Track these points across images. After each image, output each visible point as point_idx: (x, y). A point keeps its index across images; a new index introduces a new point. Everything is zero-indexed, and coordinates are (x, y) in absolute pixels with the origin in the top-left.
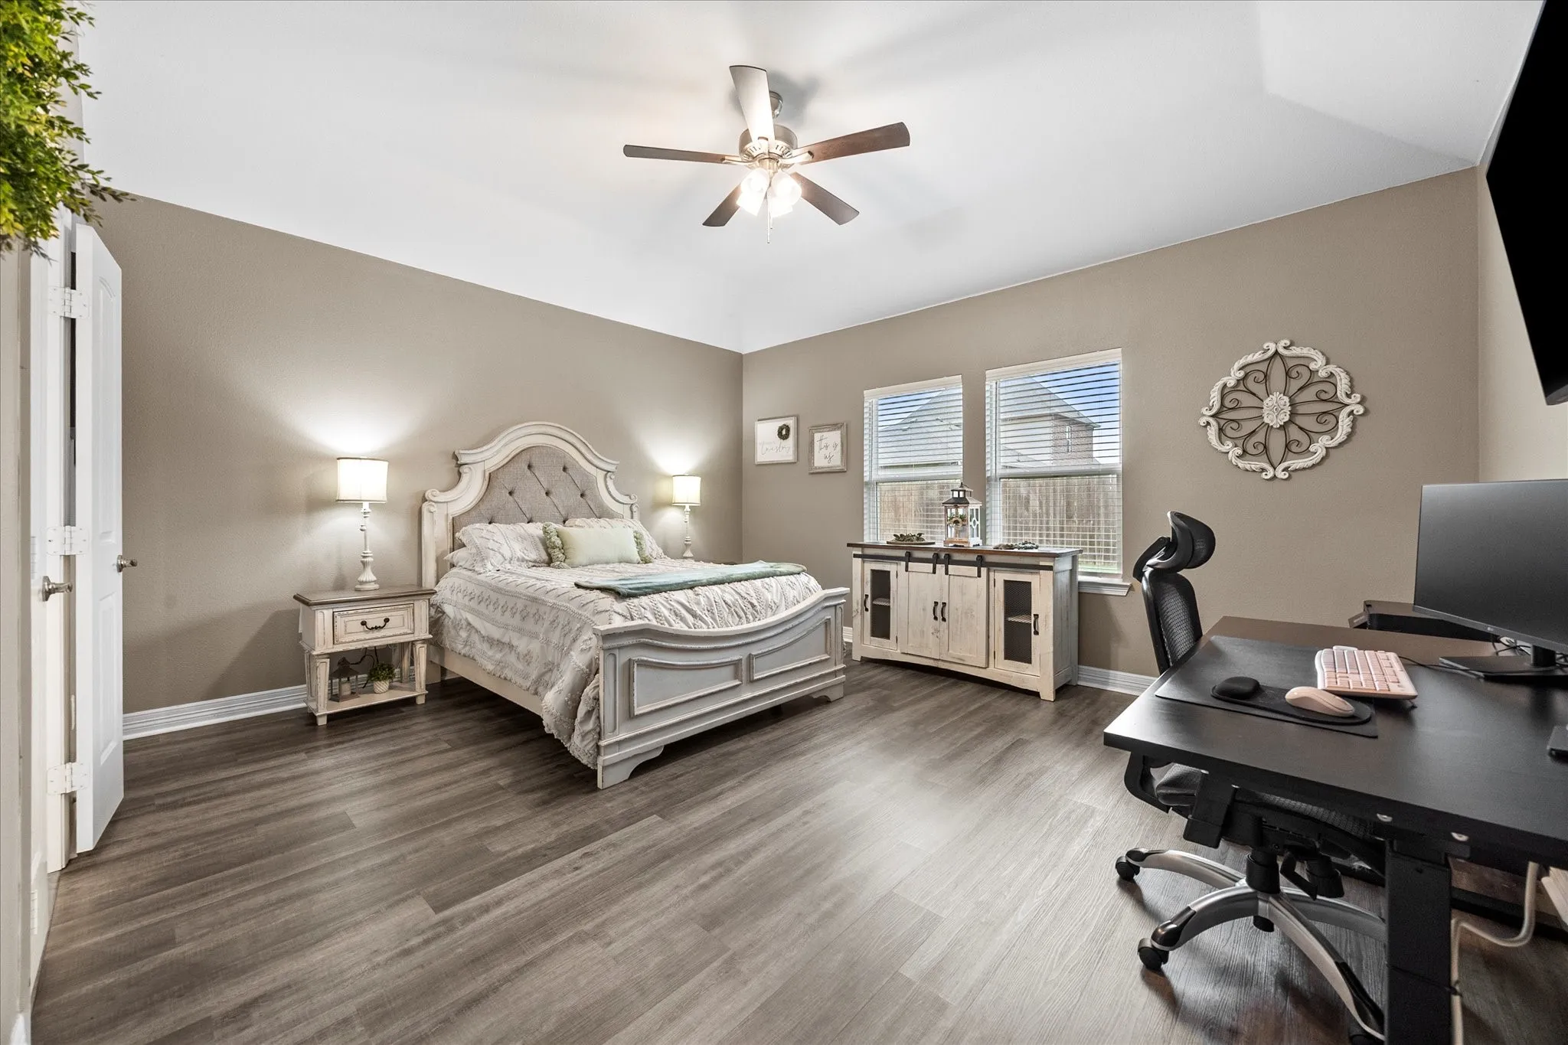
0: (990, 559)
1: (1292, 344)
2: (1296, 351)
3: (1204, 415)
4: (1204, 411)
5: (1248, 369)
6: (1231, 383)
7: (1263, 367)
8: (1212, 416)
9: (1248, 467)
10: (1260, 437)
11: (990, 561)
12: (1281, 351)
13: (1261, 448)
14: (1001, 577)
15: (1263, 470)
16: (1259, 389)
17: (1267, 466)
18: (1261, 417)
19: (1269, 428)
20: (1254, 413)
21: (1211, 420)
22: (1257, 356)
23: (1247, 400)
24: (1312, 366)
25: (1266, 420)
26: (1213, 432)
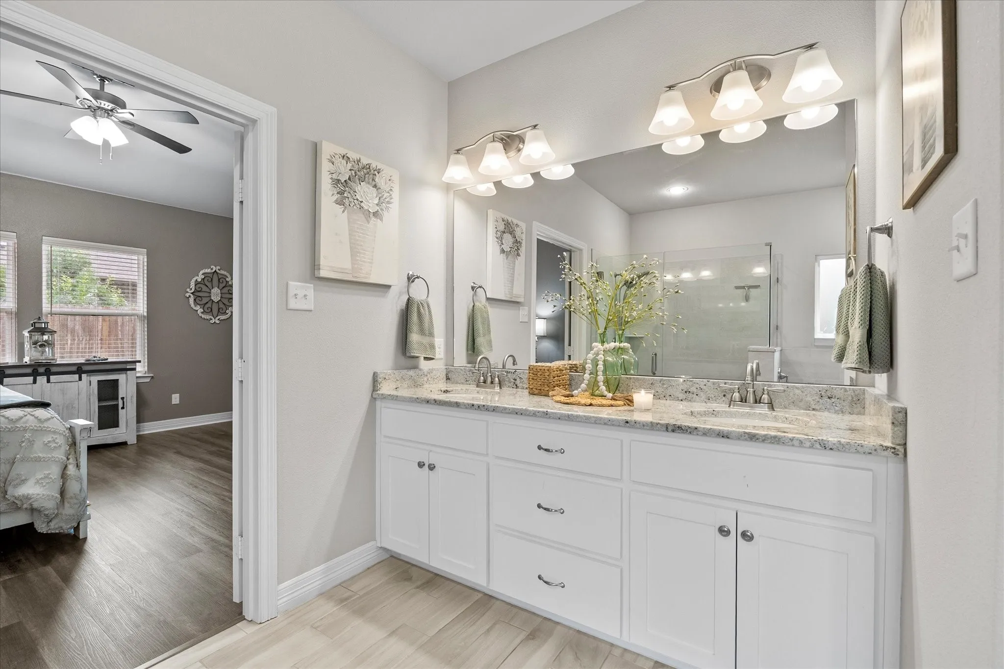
0: (85, 368)
1: (221, 269)
2: (222, 272)
3: (188, 292)
4: (188, 290)
5: (206, 275)
6: (199, 280)
7: (211, 275)
8: (192, 293)
9: (205, 318)
10: (209, 305)
11: (86, 370)
12: (217, 271)
13: (210, 310)
14: (95, 379)
15: (211, 319)
16: (209, 284)
17: (212, 318)
18: (210, 296)
19: (213, 301)
20: (207, 295)
21: (191, 295)
22: (209, 271)
23: (204, 288)
24: (227, 279)
25: (212, 298)
26: (191, 300)
